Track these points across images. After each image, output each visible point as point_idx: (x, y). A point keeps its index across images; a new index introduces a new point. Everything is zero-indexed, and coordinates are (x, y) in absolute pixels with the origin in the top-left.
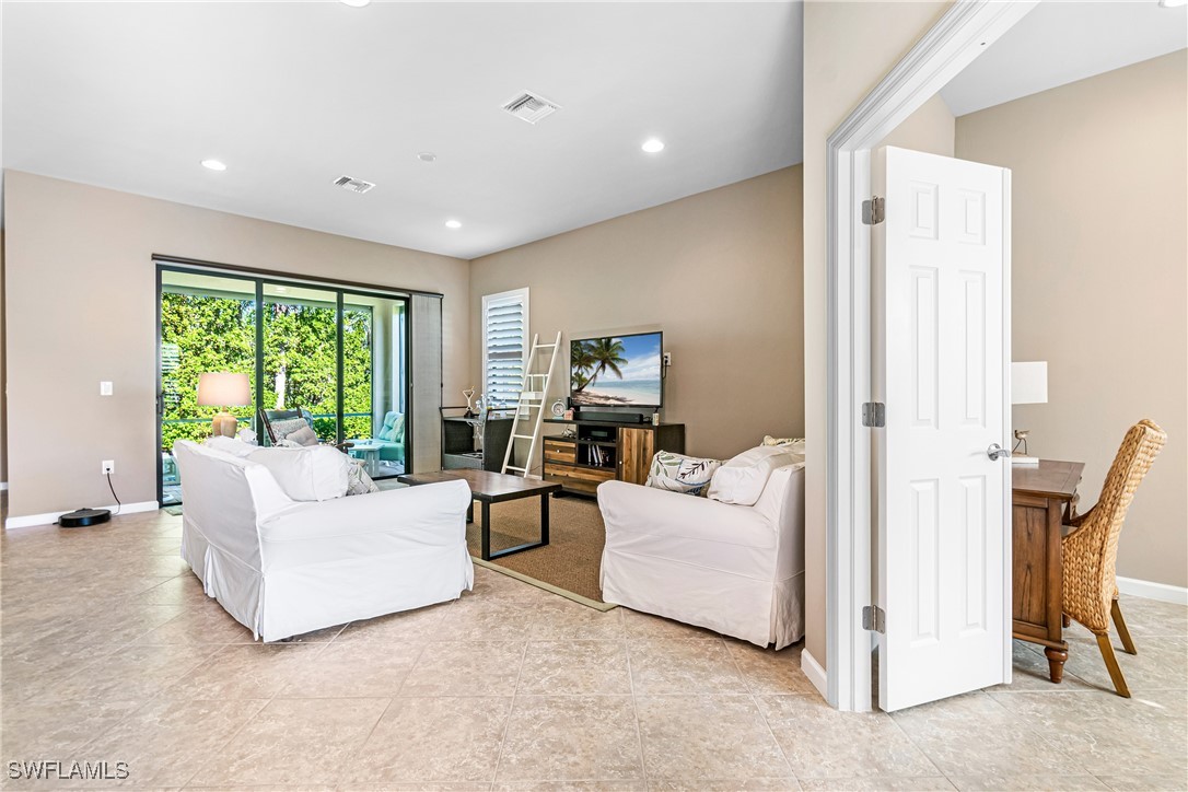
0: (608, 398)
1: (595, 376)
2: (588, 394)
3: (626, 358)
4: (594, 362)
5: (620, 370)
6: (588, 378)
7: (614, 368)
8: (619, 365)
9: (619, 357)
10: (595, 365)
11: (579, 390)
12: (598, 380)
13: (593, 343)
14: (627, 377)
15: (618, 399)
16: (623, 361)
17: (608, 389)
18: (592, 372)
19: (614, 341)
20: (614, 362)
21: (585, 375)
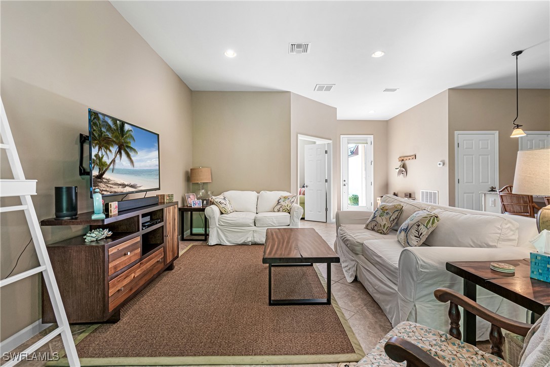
0: (124, 186)
1: (113, 161)
2: (108, 180)
3: (136, 150)
4: (112, 145)
5: (133, 158)
6: (108, 162)
7: (128, 156)
8: (132, 154)
9: (131, 145)
10: (114, 149)
11: (100, 176)
12: (117, 166)
13: (110, 122)
14: (138, 165)
15: (132, 186)
16: (134, 150)
17: (125, 176)
18: (112, 157)
19: (127, 127)
20: (128, 150)
21: (105, 159)
